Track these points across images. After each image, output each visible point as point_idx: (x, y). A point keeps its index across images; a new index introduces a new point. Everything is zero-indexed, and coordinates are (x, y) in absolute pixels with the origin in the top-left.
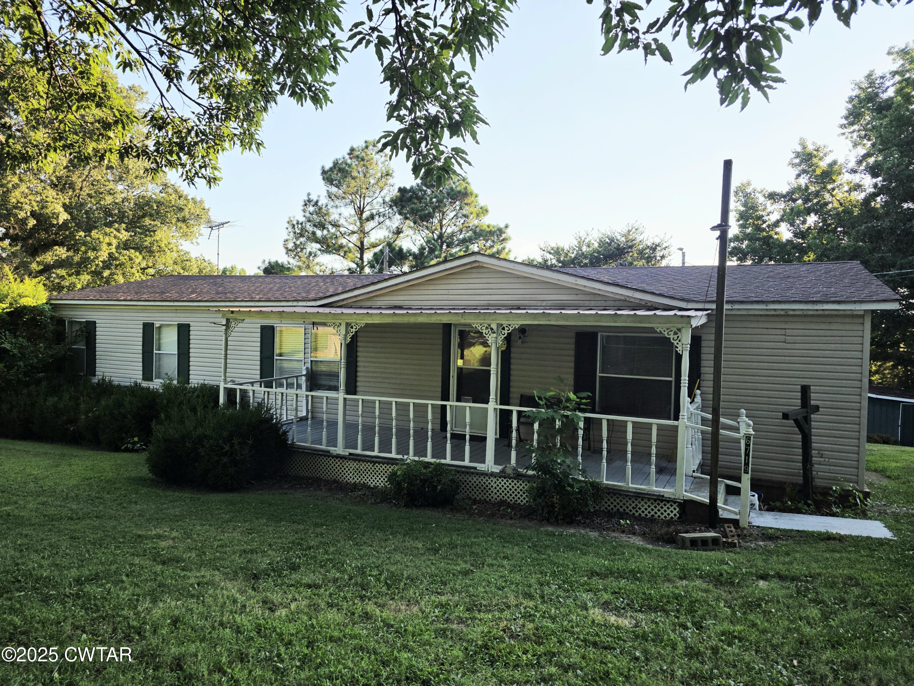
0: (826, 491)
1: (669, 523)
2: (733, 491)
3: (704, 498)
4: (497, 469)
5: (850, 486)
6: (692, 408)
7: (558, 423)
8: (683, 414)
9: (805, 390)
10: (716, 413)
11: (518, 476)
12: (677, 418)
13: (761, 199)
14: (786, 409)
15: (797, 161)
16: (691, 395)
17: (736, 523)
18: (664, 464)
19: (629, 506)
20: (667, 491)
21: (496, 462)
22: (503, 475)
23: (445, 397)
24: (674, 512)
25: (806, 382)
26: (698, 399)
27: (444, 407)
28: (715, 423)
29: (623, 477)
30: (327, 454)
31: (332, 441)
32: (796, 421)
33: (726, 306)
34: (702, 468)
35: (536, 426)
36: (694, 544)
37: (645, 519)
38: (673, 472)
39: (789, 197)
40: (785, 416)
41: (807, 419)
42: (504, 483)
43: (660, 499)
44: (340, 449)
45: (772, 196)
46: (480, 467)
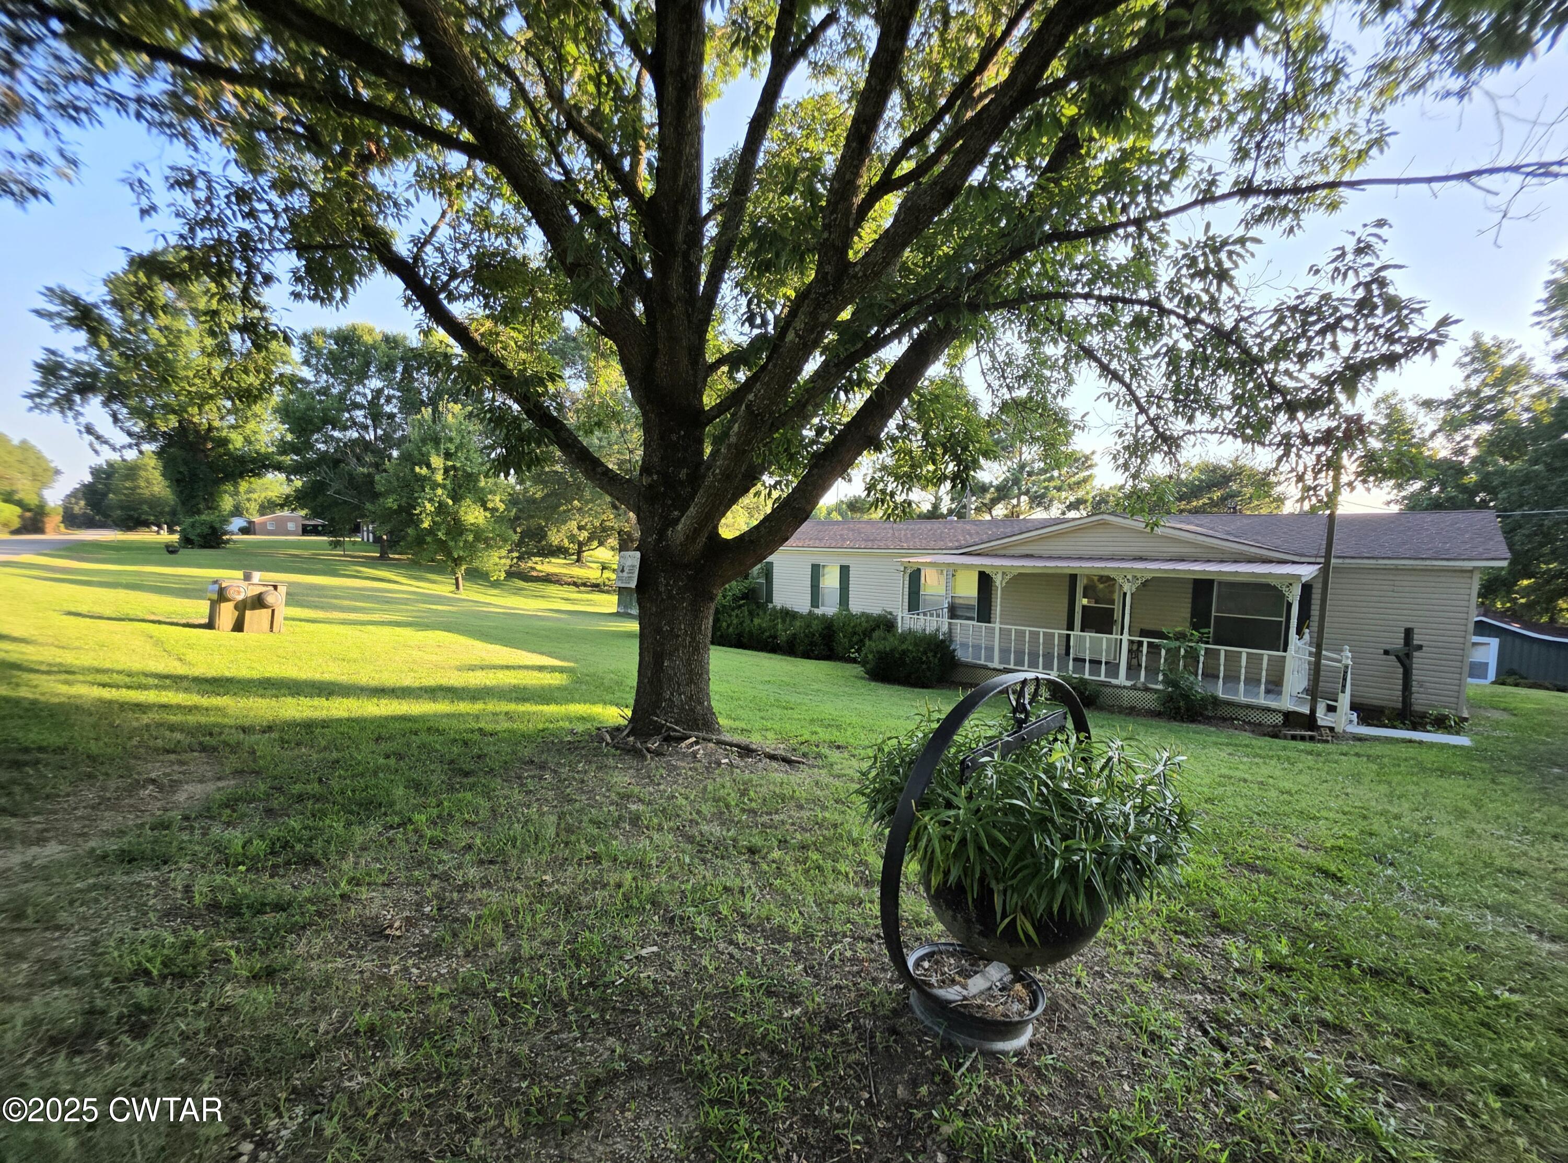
0: (1424, 715)
1: (1276, 726)
2: (1331, 709)
3: (1306, 710)
4: (1129, 683)
5: (1446, 712)
6: (1300, 643)
7: (1182, 652)
8: (1291, 647)
9: (1408, 633)
10: (1319, 647)
11: (1147, 689)
12: (1285, 650)
13: (1410, 409)
14: (1388, 647)
15: (1468, 359)
16: (1299, 632)
17: (1332, 729)
18: (1271, 687)
19: (1242, 713)
20: (1273, 704)
21: (1128, 678)
22: (1134, 688)
23: (1070, 627)
24: (1279, 719)
25: (1409, 625)
26: (1307, 637)
27: (1068, 636)
28: (1318, 655)
29: (1236, 693)
30: (985, 668)
31: (990, 658)
32: (1397, 657)
33: (1333, 561)
34: (1306, 691)
35: (1163, 652)
36: (1294, 738)
37: (1254, 724)
38: (1280, 693)
39: (1452, 404)
40: (1386, 652)
41: (1408, 656)
42: (1133, 693)
43: (1268, 710)
44: (996, 664)
45: (1428, 404)
46: (1114, 681)
